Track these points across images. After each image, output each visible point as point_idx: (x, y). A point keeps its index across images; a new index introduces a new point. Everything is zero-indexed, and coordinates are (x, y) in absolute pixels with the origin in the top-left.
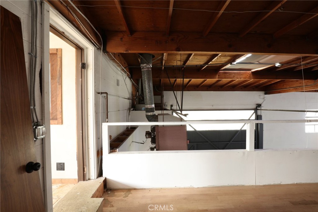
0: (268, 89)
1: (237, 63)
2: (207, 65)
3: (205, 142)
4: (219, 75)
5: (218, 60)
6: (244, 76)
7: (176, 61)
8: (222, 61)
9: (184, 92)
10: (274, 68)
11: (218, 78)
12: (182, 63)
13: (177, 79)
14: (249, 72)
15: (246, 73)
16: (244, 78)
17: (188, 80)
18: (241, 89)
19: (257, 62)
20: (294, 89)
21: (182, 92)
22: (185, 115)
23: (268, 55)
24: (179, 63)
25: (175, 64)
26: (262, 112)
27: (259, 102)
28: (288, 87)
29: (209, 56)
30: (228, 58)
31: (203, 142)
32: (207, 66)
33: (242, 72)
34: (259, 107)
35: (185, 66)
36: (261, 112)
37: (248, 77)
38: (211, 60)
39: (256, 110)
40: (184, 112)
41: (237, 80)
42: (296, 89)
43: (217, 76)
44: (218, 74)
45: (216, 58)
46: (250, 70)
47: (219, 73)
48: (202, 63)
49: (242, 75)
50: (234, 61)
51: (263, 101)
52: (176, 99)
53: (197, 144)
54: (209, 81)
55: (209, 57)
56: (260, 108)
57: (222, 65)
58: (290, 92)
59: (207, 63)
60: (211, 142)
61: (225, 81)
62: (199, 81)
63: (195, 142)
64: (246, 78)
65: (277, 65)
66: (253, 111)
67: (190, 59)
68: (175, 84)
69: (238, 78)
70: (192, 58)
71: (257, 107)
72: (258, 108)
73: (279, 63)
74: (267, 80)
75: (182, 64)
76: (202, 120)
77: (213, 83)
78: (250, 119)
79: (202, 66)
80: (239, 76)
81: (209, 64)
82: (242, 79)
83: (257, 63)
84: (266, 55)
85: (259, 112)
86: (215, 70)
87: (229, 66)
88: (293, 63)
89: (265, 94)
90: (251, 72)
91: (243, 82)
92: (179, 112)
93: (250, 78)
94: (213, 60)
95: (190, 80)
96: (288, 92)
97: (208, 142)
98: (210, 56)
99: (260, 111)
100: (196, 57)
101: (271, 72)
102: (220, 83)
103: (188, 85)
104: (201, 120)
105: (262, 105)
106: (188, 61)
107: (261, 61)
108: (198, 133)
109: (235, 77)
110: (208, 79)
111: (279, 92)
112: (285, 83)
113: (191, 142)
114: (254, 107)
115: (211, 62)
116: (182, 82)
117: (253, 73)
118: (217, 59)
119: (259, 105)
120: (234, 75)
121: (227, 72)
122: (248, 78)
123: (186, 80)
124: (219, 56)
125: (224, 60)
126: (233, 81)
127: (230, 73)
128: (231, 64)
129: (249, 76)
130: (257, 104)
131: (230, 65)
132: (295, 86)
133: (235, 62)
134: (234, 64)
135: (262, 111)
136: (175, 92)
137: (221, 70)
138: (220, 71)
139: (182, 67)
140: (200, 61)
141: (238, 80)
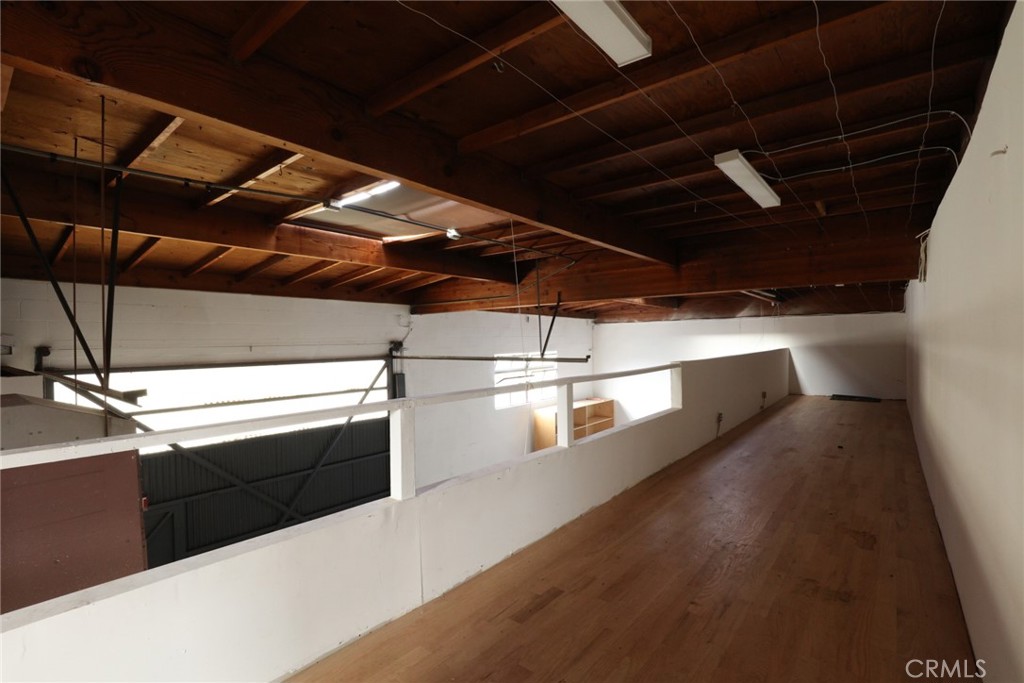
0: (420, 300)
1: (345, 207)
2: (234, 191)
3: (220, 489)
4: (278, 239)
5: (281, 181)
6: (362, 253)
7: (69, 139)
8: (295, 189)
9: (118, 289)
10: (443, 240)
11: (277, 248)
12: (110, 154)
13: (79, 228)
14: (378, 244)
15: (368, 244)
16: (362, 260)
17: (140, 237)
18: (349, 292)
19: (405, 214)
20: (477, 303)
21: (106, 287)
22: (131, 397)
23: (440, 198)
24: (90, 152)
25: (66, 150)
26: (405, 365)
27: (398, 335)
28: (465, 297)
29: (246, 155)
30: (316, 183)
31: (214, 490)
32: (233, 195)
33: (358, 241)
34: (397, 350)
35: (125, 173)
36: (402, 365)
37: (372, 256)
38: (252, 171)
39: (389, 358)
40: (119, 381)
41: (339, 263)
42: (482, 303)
43: (273, 241)
44: (276, 233)
45: (276, 169)
46: (378, 236)
47: (282, 230)
48: (211, 177)
49: (355, 248)
50: (337, 196)
51: (406, 333)
52: (72, 318)
53: (186, 504)
54: (239, 254)
55: (244, 158)
56: (399, 354)
57: (296, 201)
58: (469, 309)
59: (236, 180)
60: (248, 482)
61: (298, 260)
62: (195, 247)
63: (177, 498)
64: (367, 260)
65: (452, 233)
66: (382, 363)
67: (156, 143)
68: (65, 246)
69: (343, 258)
70: (162, 145)
71: (391, 350)
72: (395, 353)
73: (457, 230)
74: (419, 272)
75: (106, 160)
76: (208, 403)
77: (251, 265)
78: (375, 386)
79: (213, 190)
80: (346, 252)
81: (245, 186)
82: (357, 262)
83: (403, 217)
84: (439, 195)
85: (397, 365)
86: (266, 217)
87: (317, 211)
88: (482, 235)
89: (413, 312)
90: (381, 242)
91: (353, 271)
92: (92, 379)
93: (378, 261)
94: (262, 176)
95: (151, 242)
96: (464, 309)
97: (235, 486)
98: (252, 156)
99: (399, 360)
100: (186, 145)
101: (431, 251)
102: (281, 265)
103: (140, 259)
104: (203, 404)
105: (405, 345)
106: (145, 154)
107: (414, 215)
108: (188, 459)
109: (335, 253)
110: (234, 248)
111: (446, 310)
112: (458, 285)
113: (158, 503)
114: (384, 349)
115: (251, 183)
116: (108, 243)
117: (388, 247)
118: (280, 173)
119: (397, 345)
120: (331, 245)
121: (310, 232)
122: (373, 262)
123: (130, 239)
124: (288, 167)
125: (304, 184)
126: (324, 264)
127: (319, 239)
128: (327, 205)
129: (375, 253)
130: (392, 342)
131: (323, 209)
132: (478, 295)
133: (340, 199)
134: (337, 208)
135: (405, 361)
136: (66, 288)
137: (288, 221)
138: (284, 224)
139: (110, 175)
140: (203, 169)
141: (341, 262)
